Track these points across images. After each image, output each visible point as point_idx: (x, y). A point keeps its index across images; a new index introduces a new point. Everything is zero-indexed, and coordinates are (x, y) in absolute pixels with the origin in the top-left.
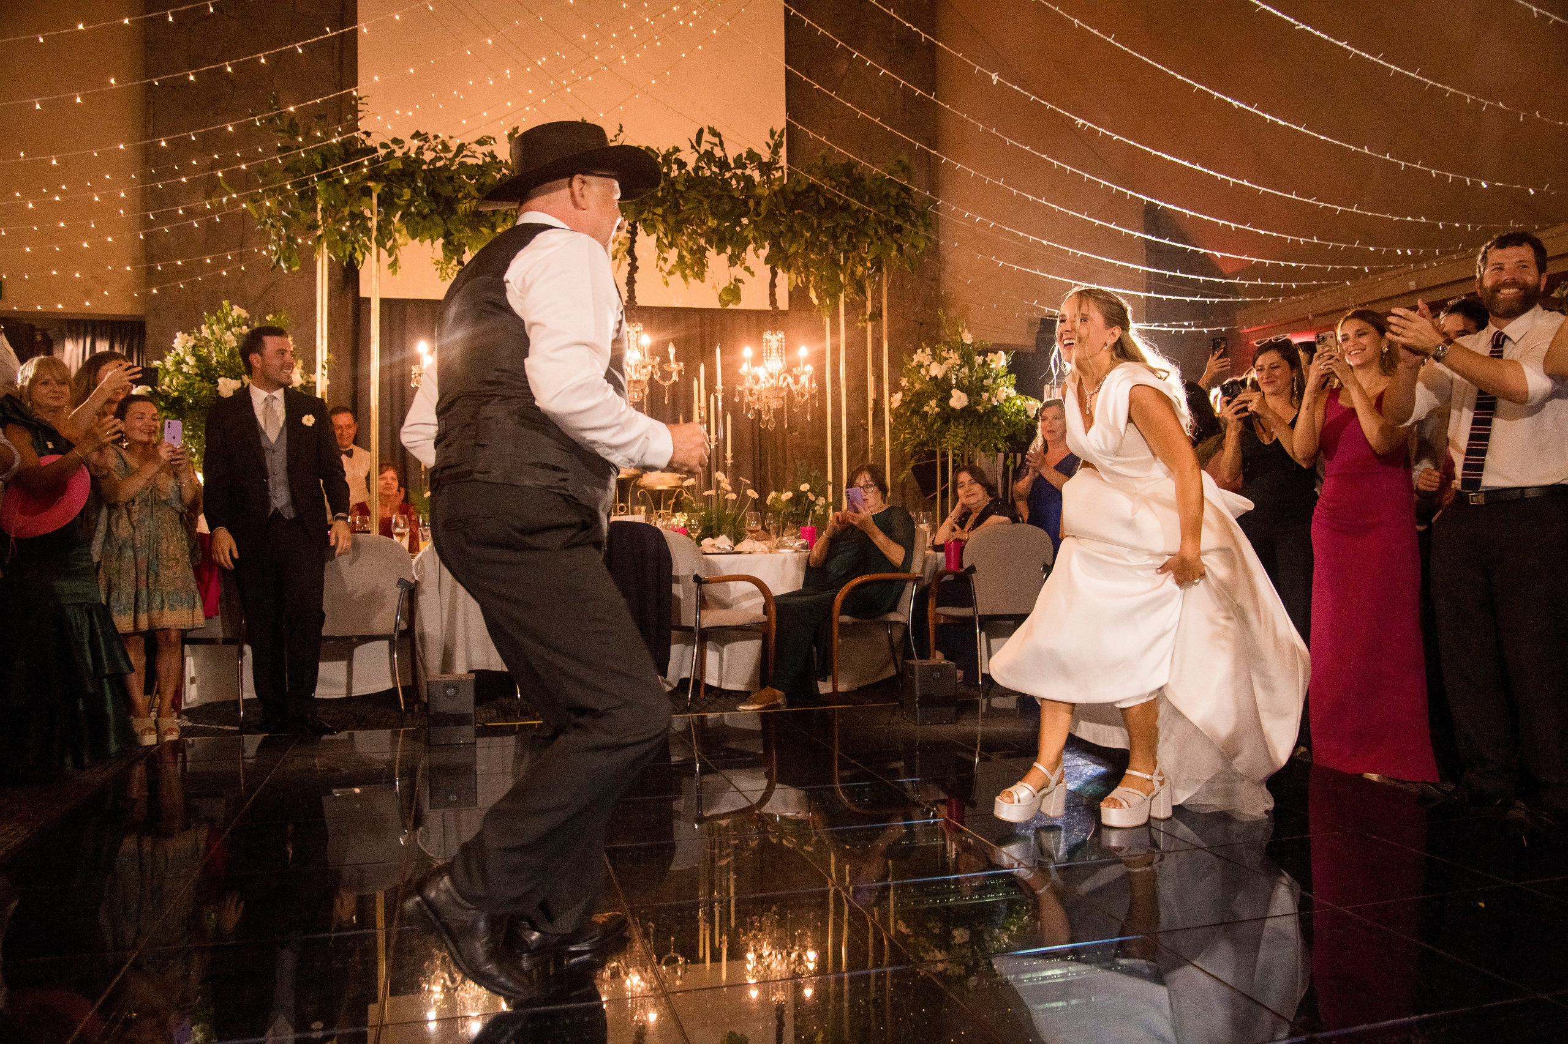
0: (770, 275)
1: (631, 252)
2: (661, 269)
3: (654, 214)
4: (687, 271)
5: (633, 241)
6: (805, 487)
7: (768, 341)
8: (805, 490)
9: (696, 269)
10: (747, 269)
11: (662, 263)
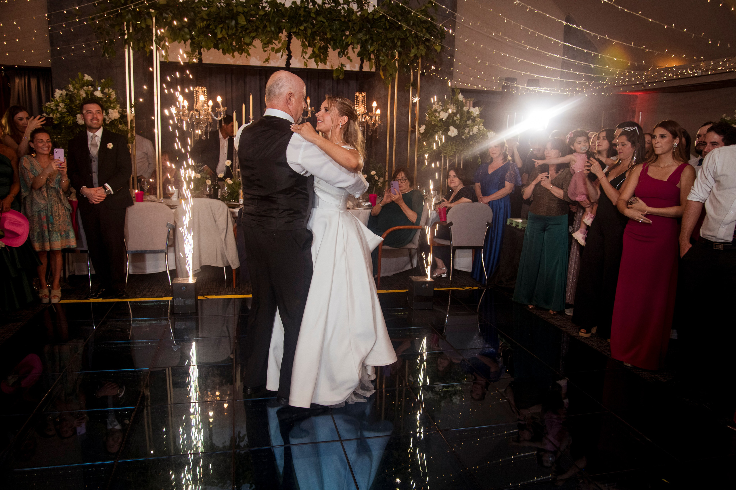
0: (360, 62)
1: (288, 49)
2: (304, 58)
3: (299, 29)
4: (318, 59)
5: (289, 42)
6: (373, 173)
7: (357, 97)
8: (373, 174)
9: (322, 57)
10: (349, 58)
11: (304, 55)
